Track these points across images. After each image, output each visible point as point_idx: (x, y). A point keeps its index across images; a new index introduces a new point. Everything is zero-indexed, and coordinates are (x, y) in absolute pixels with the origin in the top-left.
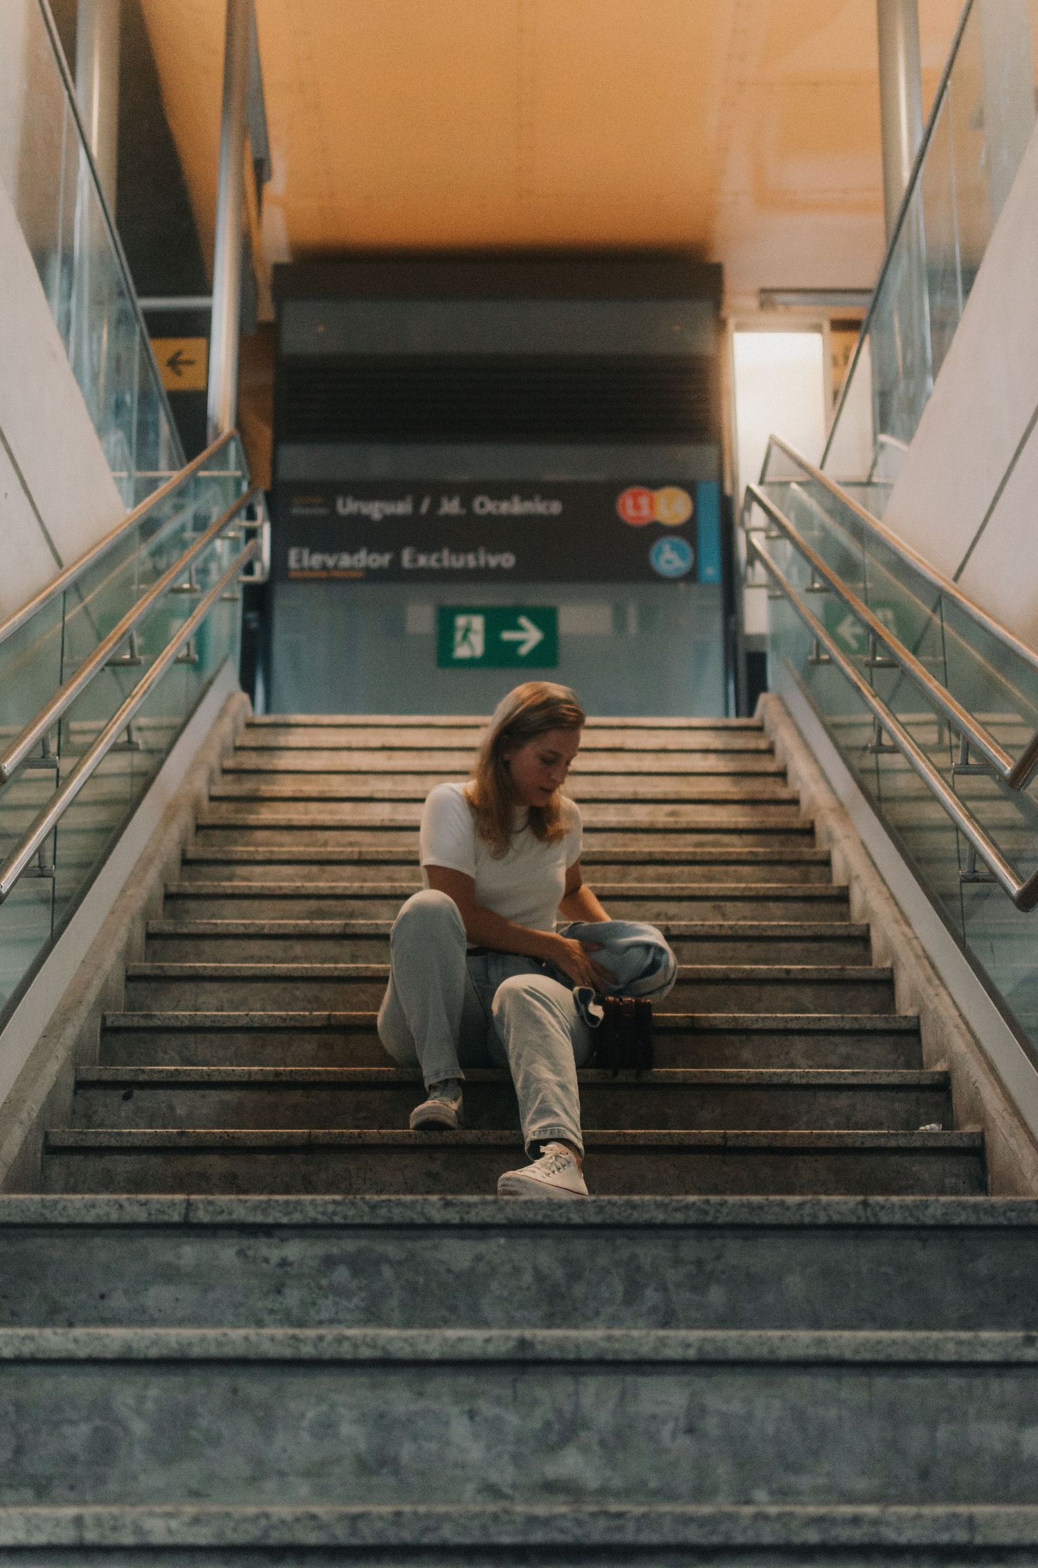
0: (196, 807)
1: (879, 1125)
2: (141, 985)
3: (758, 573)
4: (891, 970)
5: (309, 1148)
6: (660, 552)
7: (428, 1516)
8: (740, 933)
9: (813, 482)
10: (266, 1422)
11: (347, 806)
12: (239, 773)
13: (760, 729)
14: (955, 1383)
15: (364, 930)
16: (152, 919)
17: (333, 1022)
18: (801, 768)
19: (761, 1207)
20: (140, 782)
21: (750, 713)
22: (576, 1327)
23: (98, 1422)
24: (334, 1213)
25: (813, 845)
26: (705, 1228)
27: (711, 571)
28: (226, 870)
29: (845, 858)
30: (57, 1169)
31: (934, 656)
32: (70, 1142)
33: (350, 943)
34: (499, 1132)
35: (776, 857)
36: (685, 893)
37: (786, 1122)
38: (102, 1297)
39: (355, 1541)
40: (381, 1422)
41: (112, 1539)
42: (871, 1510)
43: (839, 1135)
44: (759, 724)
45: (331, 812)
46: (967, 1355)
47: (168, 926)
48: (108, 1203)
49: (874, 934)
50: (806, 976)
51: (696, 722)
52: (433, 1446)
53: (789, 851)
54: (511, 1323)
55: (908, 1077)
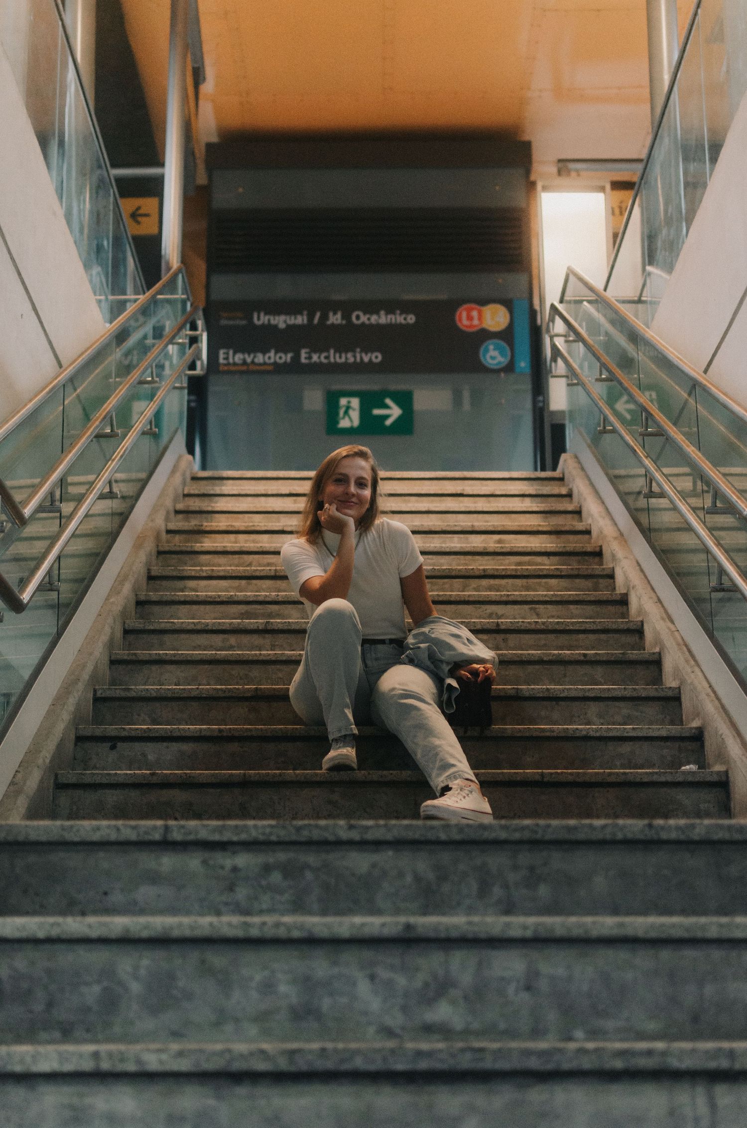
0: (158, 538)
1: (652, 766)
2: (121, 668)
3: (560, 367)
4: (660, 653)
5: (245, 784)
6: (487, 351)
7: (345, 1050)
8: (550, 627)
9: (599, 301)
10: (225, 983)
11: (265, 537)
12: (187, 513)
13: (562, 479)
14: (717, 954)
15: (280, 627)
16: (127, 619)
17: (259, 693)
18: (592, 507)
19: (575, 828)
20: (117, 520)
21: (554, 468)
22: (444, 914)
23: (105, 984)
24: (271, 834)
25: (601, 564)
26: (535, 844)
27: (523, 364)
28: (180, 584)
29: (625, 573)
30: (64, 800)
31: (690, 427)
32: (73, 780)
33: (270, 635)
34: (380, 772)
35: (576, 573)
36: (510, 599)
37: (585, 763)
38: (106, 894)
39: (293, 1069)
40: (307, 983)
41: (121, 1067)
42: (660, 1045)
43: (624, 773)
44: (561, 476)
45: (254, 541)
46: (726, 934)
47: (138, 624)
48: (109, 827)
49: (646, 627)
50: (598, 658)
51: (515, 474)
52: (344, 1000)
53: (584, 568)
54: (397, 912)
55: (673, 732)
